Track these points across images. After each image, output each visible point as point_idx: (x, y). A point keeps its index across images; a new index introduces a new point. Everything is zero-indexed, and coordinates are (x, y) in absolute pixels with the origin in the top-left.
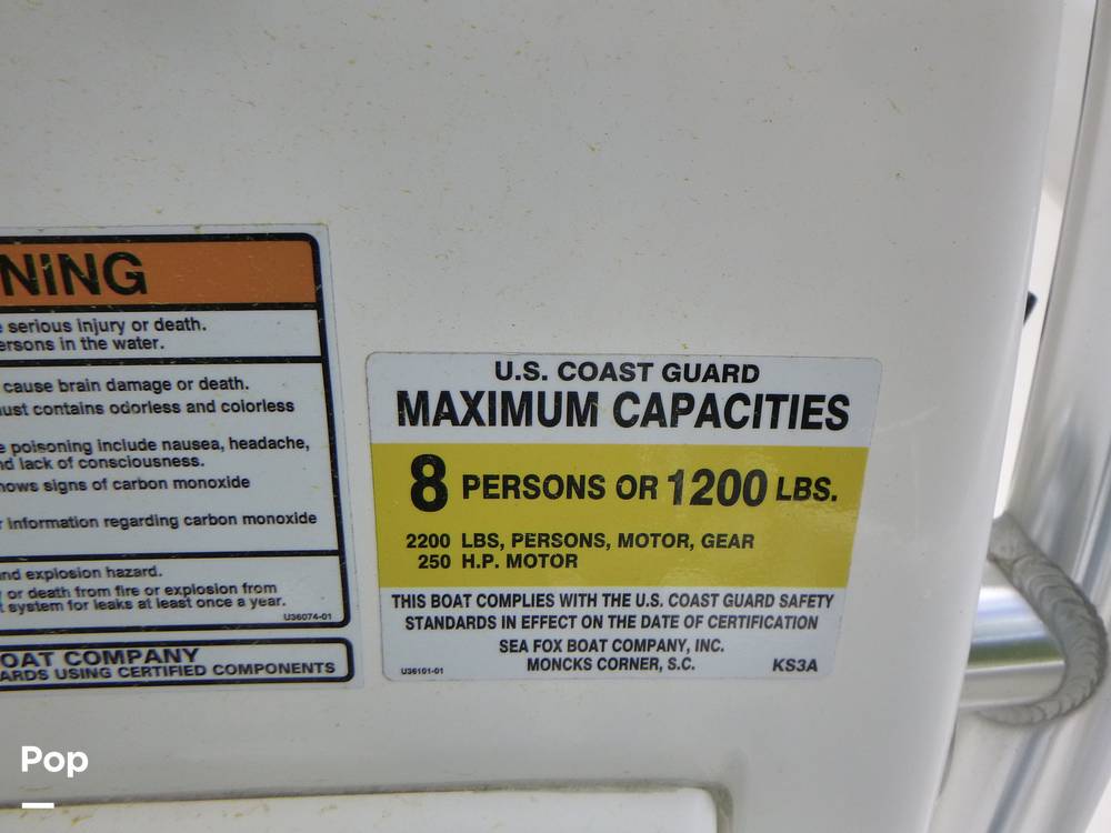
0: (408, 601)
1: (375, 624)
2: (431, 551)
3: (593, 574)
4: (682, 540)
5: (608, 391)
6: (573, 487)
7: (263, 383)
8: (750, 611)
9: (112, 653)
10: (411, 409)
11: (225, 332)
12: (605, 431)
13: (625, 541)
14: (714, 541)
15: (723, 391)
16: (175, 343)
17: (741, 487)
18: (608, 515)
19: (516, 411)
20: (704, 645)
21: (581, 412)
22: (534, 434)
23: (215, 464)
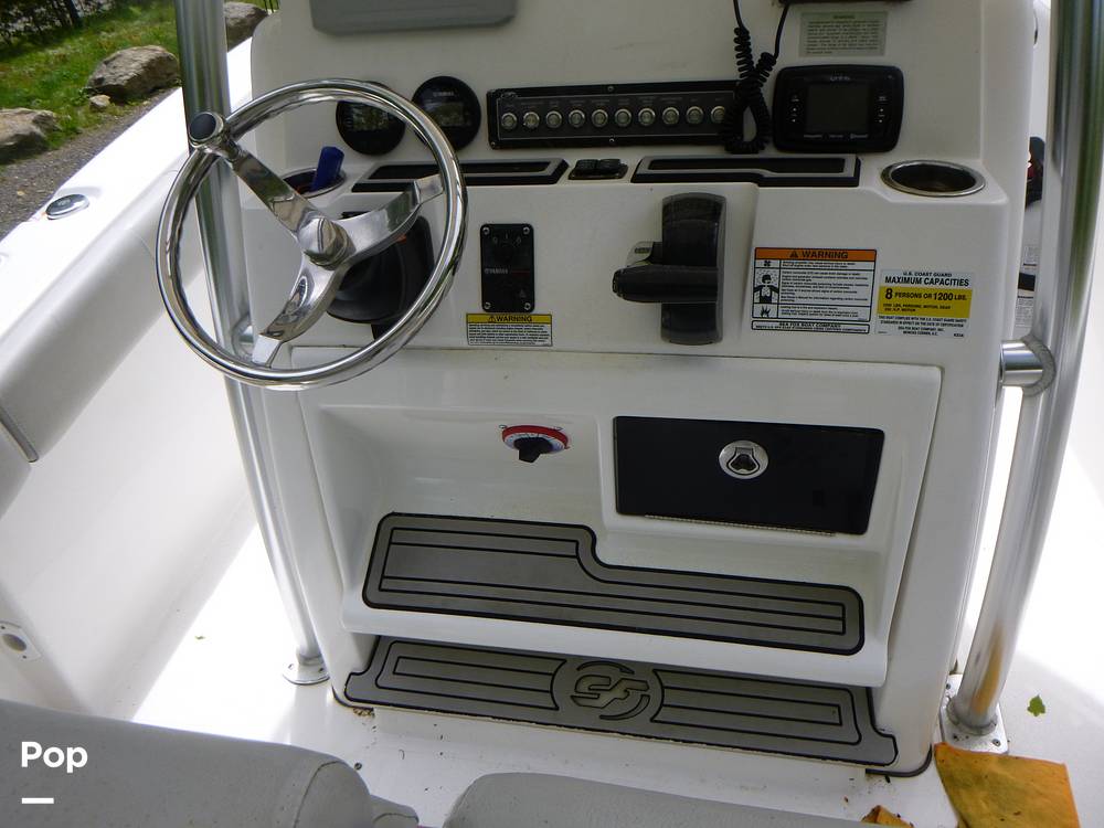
0: (883, 317)
1: (875, 322)
2: (888, 307)
3: (918, 314)
4: (936, 307)
5: (924, 278)
6: (916, 295)
7: (863, 274)
8: (949, 323)
9: (825, 325)
10: (888, 280)
11: (859, 265)
12: (922, 285)
13: (925, 307)
14: (942, 307)
15: (945, 278)
16: (850, 267)
17: (947, 296)
18: (923, 301)
19: (906, 281)
20: (940, 330)
21: (919, 282)
22: (909, 285)
23: (852, 289)
